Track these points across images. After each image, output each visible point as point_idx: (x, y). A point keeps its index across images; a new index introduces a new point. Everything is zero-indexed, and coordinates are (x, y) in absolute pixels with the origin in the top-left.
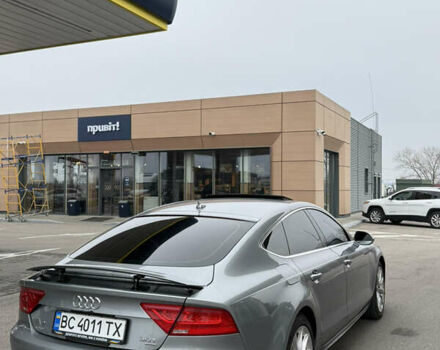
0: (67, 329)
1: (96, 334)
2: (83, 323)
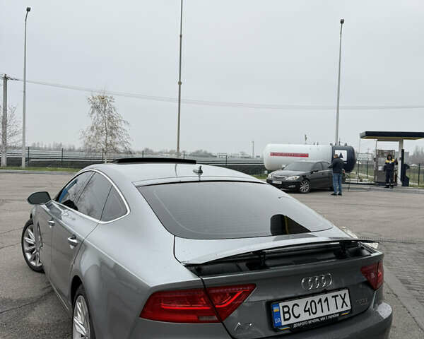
0: (293, 320)
1: (326, 313)
2: (309, 306)
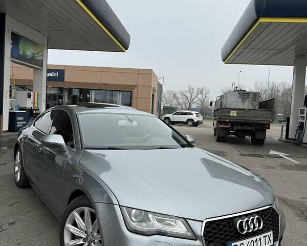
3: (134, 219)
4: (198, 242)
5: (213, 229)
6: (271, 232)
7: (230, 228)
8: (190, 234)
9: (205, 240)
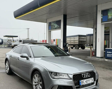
3: (53, 75)
4: (71, 80)
5: (75, 76)
6: (93, 78)
7: (80, 76)
8: (69, 78)
9: (73, 80)
